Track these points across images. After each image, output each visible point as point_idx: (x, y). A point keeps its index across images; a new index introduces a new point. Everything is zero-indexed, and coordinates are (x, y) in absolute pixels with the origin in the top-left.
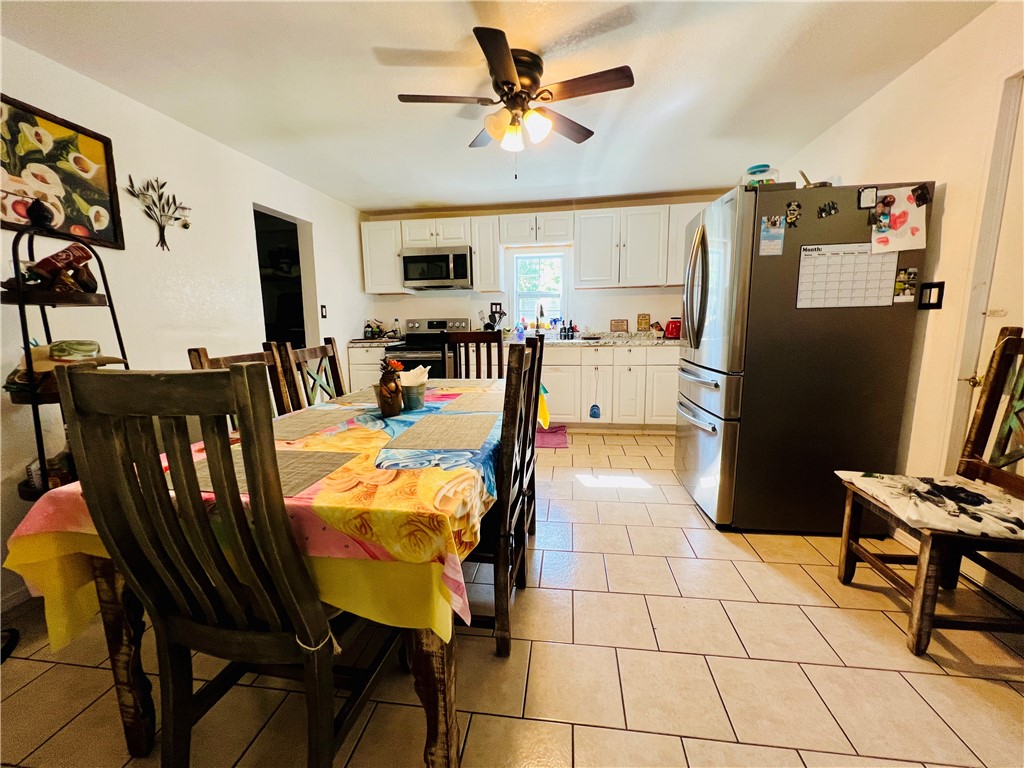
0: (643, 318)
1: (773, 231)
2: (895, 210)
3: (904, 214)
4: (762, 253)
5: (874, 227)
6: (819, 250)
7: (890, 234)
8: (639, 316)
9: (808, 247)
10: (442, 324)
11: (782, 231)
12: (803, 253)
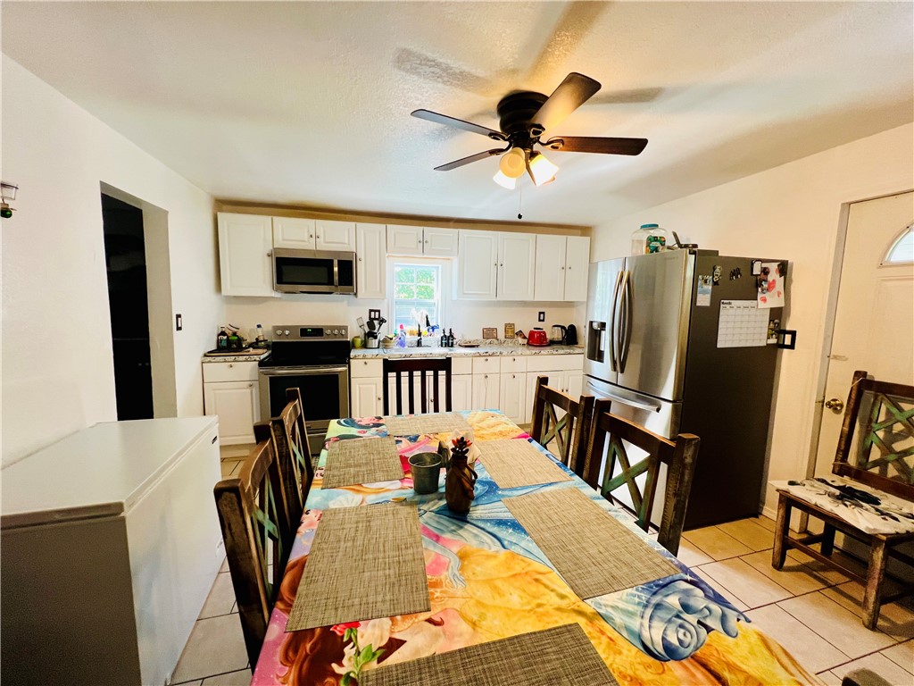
0: (509, 327)
1: (705, 287)
2: (770, 278)
3: (774, 281)
4: (698, 304)
5: (760, 289)
6: (730, 303)
7: (767, 295)
8: (506, 325)
9: (725, 301)
10: (318, 331)
11: (710, 287)
12: (722, 305)
